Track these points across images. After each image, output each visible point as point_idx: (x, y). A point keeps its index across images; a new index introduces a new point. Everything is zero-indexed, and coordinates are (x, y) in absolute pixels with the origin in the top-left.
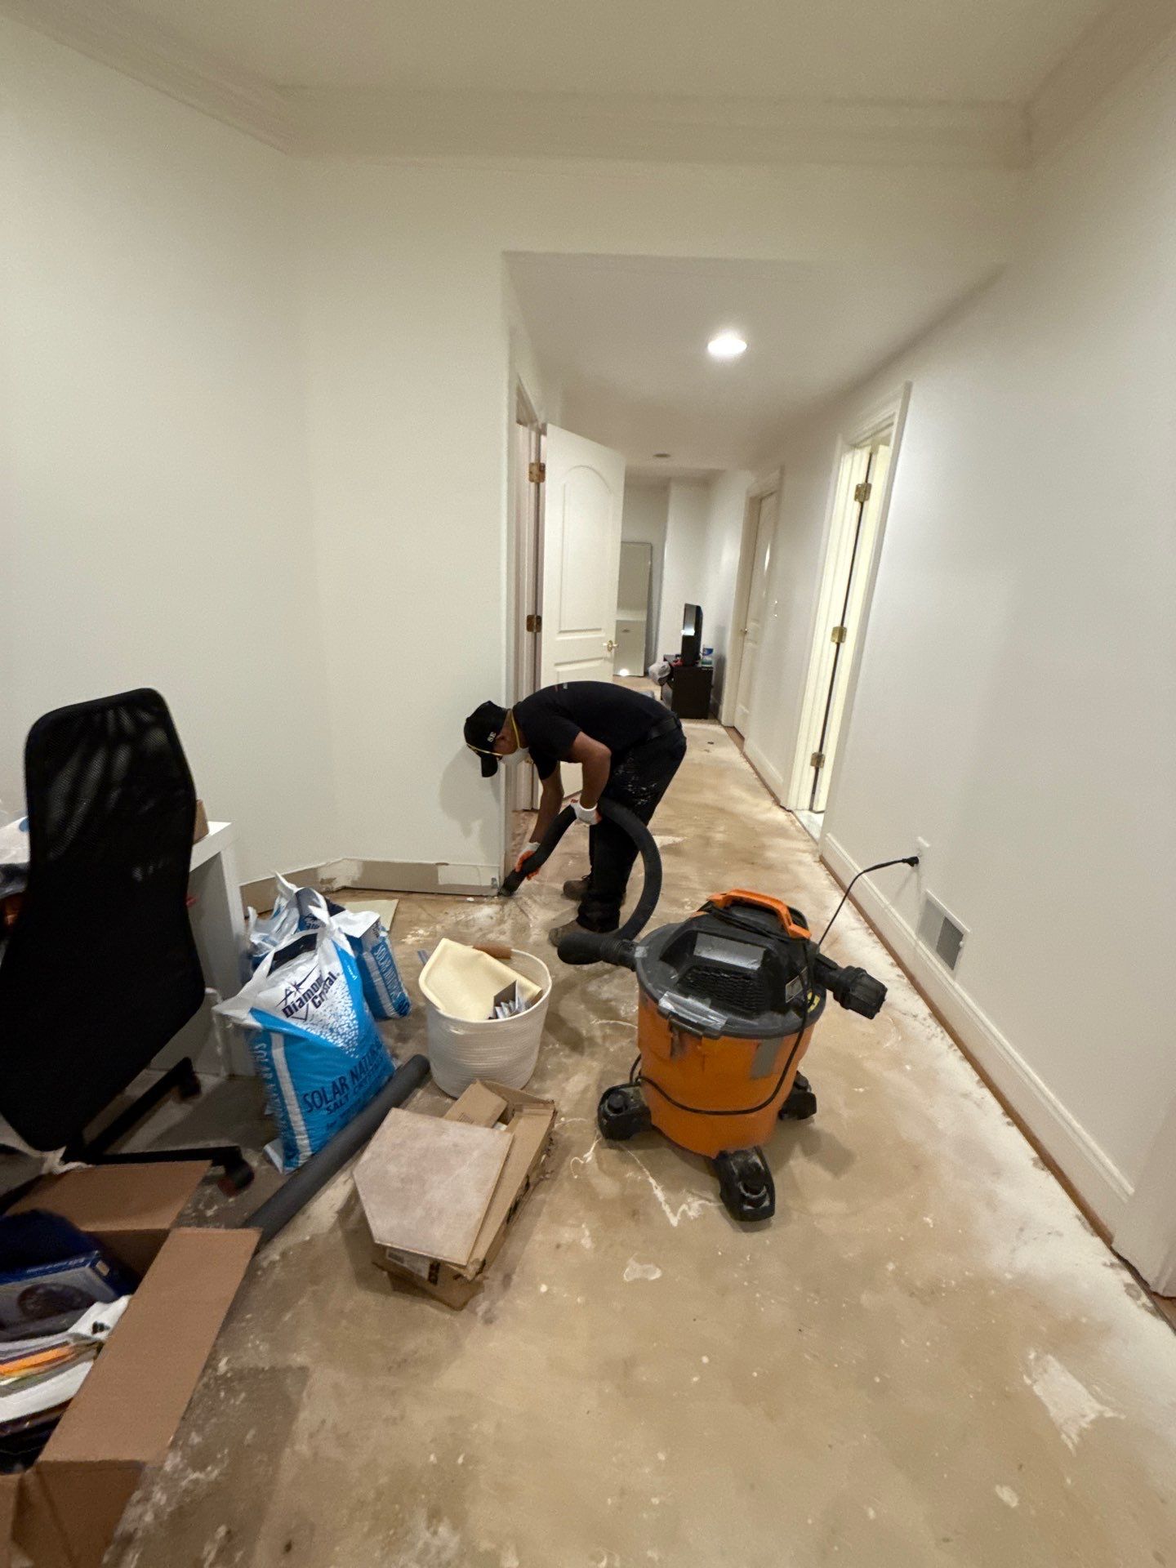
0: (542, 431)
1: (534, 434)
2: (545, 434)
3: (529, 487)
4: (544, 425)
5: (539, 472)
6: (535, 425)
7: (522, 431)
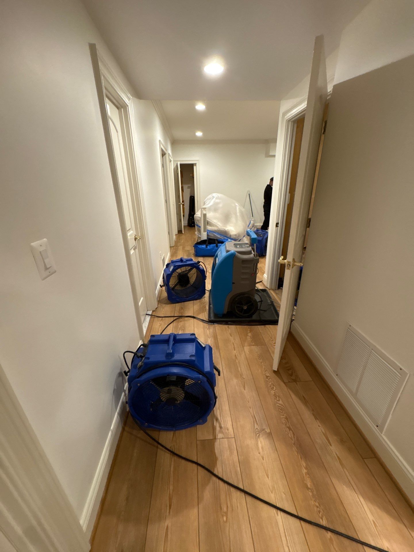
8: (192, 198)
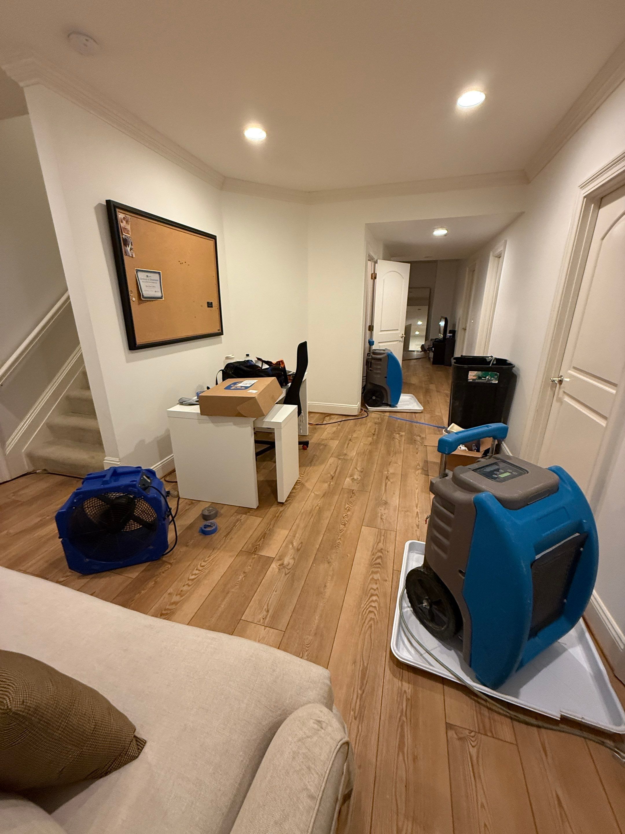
0: (376, 262)
1: (373, 263)
2: (377, 263)
3: (370, 281)
4: (377, 260)
5: (374, 277)
6: (374, 260)
7: (369, 263)
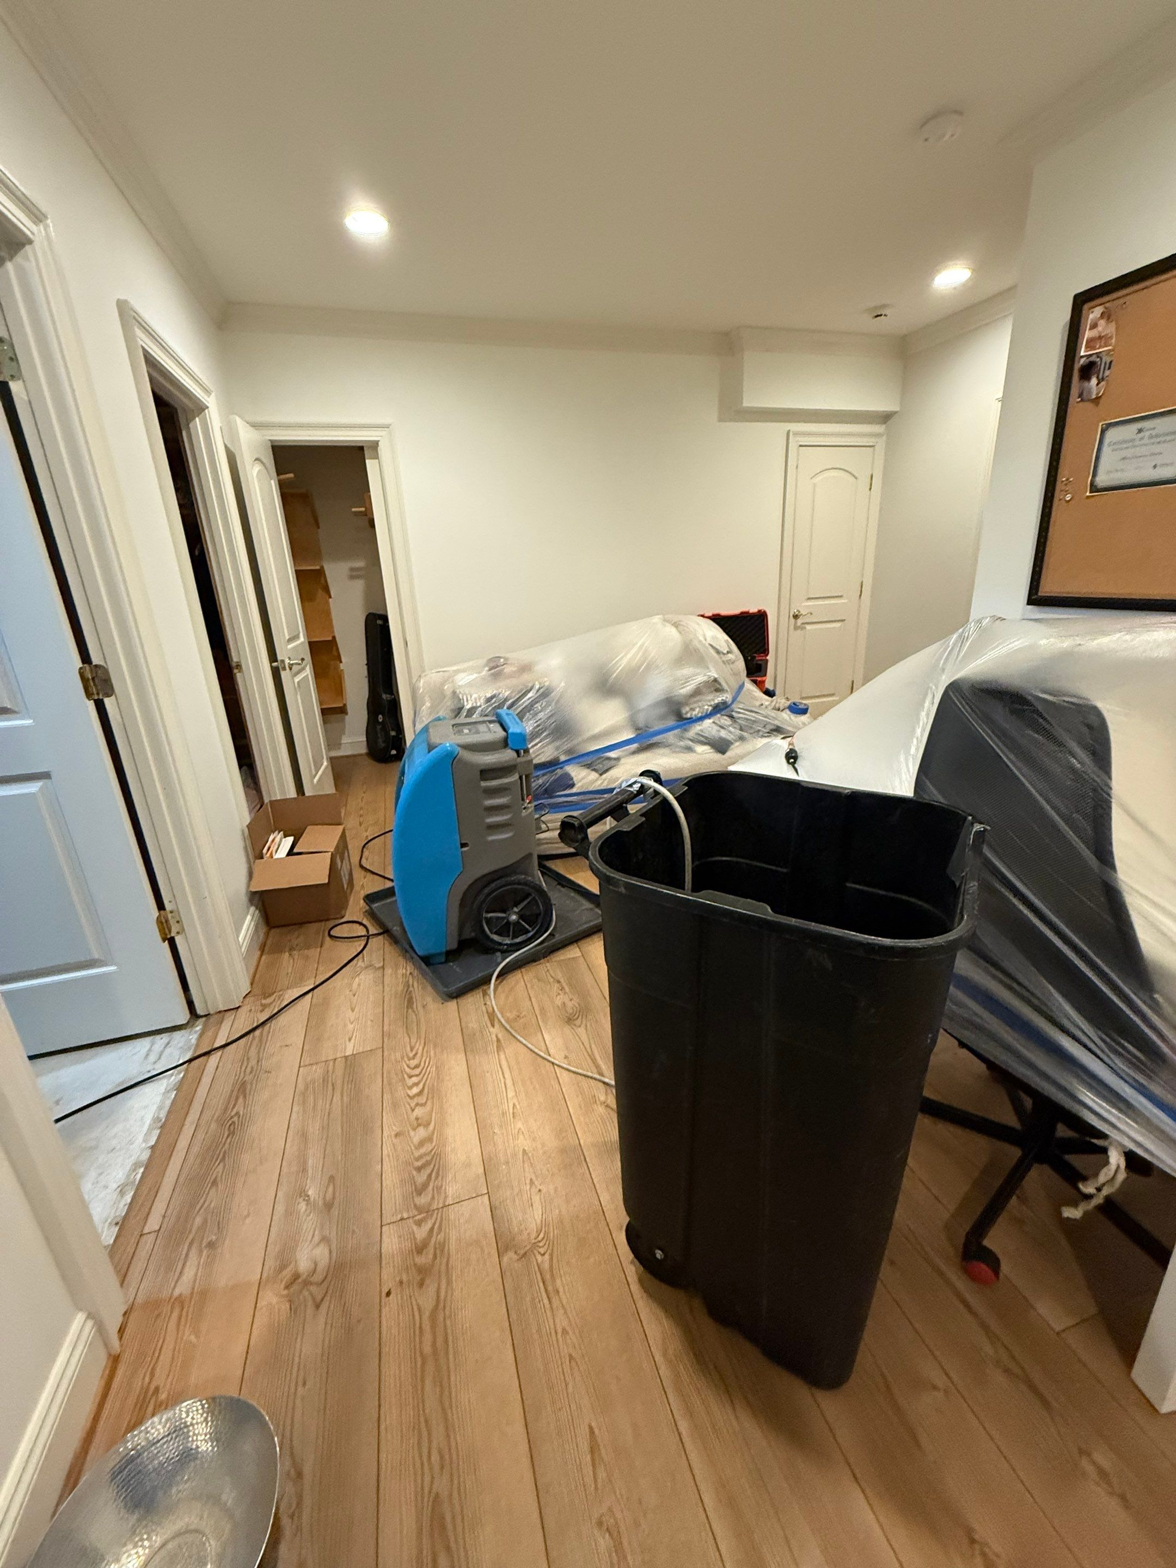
8: (379, 622)
